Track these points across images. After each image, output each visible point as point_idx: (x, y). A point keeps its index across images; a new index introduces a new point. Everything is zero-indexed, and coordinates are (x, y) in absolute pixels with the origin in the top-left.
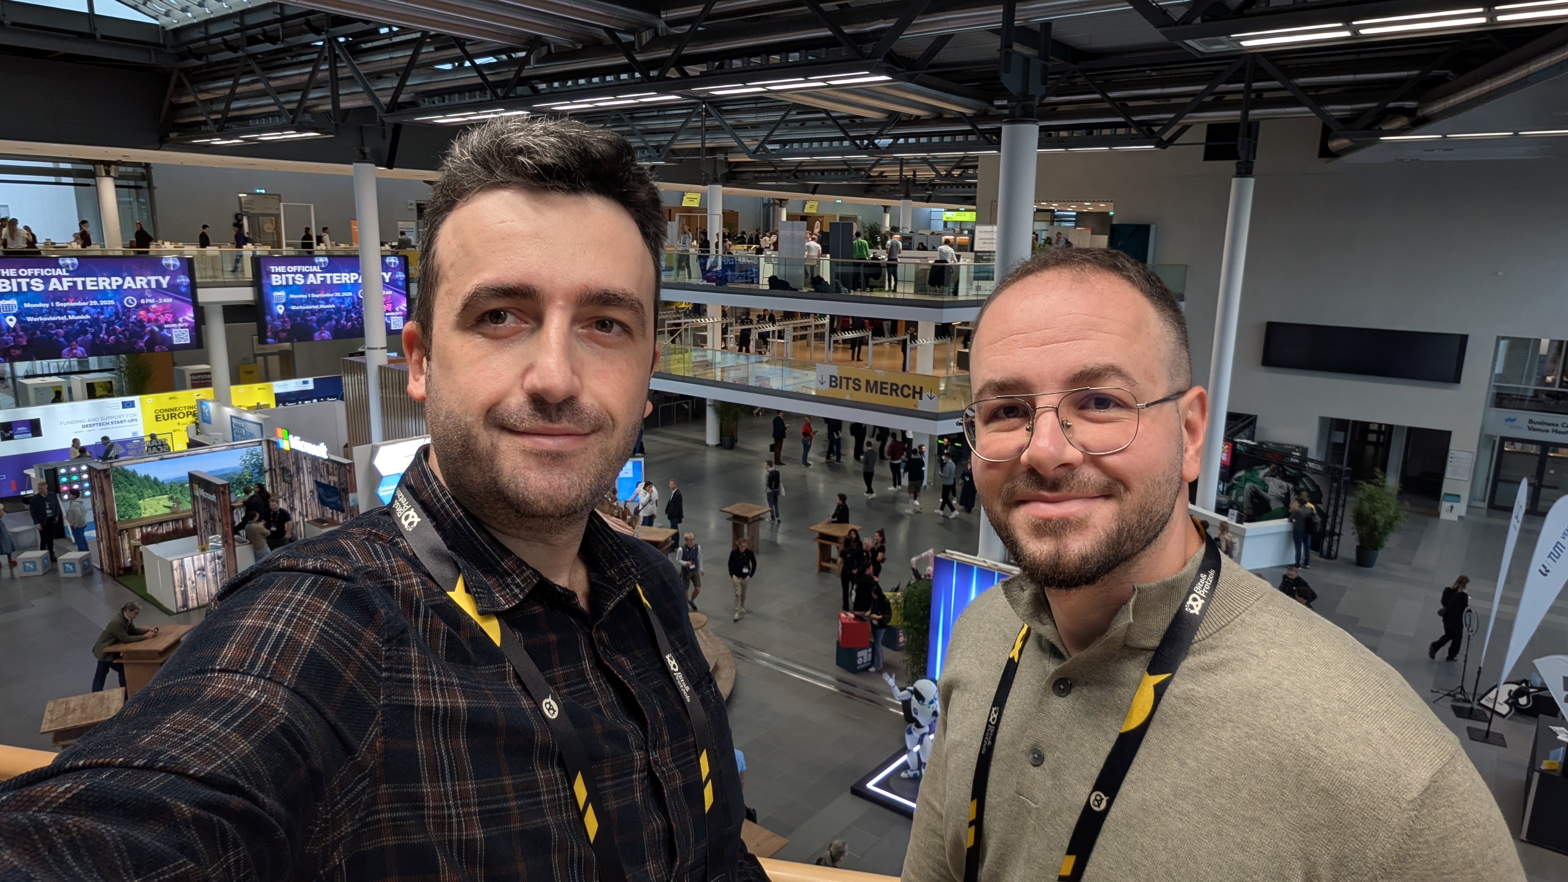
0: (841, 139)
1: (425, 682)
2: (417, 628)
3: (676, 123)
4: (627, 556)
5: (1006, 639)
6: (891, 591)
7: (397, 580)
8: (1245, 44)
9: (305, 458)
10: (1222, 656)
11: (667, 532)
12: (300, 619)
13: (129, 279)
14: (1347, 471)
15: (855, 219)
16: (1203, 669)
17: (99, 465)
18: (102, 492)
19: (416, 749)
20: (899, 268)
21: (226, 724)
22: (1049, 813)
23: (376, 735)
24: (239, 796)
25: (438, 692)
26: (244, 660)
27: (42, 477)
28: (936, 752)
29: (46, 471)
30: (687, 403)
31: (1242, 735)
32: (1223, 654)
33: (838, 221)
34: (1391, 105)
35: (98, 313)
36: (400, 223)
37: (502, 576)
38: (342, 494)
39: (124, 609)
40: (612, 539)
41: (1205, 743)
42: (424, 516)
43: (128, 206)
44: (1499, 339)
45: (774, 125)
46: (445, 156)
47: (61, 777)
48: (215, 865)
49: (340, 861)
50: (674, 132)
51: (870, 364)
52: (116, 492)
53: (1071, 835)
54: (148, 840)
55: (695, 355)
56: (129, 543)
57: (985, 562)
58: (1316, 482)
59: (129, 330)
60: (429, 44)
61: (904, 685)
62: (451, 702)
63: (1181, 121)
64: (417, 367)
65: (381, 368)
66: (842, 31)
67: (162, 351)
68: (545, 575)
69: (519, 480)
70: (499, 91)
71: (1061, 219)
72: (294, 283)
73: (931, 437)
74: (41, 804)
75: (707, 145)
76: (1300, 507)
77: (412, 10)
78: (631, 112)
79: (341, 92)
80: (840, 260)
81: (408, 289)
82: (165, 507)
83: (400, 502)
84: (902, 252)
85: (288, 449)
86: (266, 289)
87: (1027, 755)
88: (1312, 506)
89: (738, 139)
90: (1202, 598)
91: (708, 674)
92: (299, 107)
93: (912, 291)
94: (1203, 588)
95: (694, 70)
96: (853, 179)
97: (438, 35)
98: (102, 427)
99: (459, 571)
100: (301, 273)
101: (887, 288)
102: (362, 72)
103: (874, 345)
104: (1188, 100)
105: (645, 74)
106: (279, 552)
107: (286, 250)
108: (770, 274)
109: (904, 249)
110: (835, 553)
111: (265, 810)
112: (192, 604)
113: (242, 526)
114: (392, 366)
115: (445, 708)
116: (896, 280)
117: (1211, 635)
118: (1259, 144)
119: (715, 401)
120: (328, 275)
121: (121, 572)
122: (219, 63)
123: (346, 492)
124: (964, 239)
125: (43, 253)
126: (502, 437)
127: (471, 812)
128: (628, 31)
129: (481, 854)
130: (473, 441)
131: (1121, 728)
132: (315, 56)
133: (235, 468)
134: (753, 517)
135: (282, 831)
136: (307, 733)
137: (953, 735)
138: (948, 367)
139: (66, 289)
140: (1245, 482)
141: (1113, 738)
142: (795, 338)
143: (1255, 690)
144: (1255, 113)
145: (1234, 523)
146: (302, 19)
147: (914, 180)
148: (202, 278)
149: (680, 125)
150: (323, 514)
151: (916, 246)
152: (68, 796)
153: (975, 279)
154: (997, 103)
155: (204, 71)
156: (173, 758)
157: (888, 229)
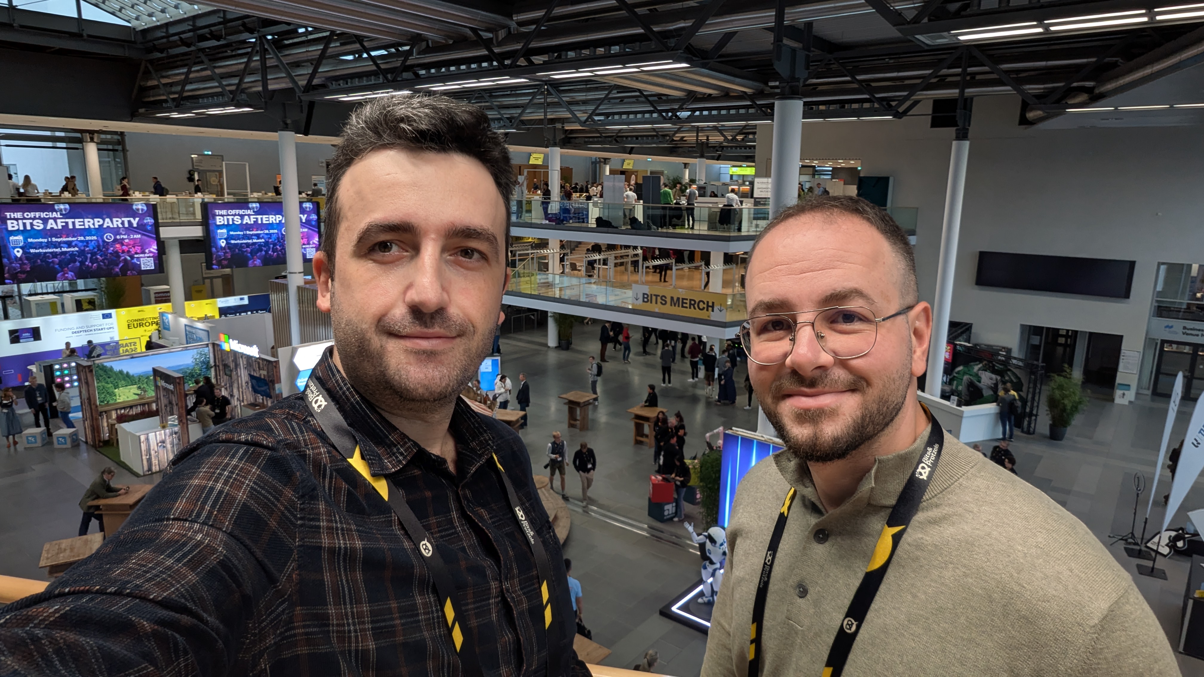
0: (651, 112)
1: (330, 528)
2: (324, 486)
3: (525, 100)
4: (485, 431)
5: (778, 499)
6: (690, 459)
7: (309, 450)
8: (962, 38)
9: (242, 357)
10: (945, 512)
11: (518, 414)
12: (235, 479)
13: (107, 220)
14: (1042, 367)
15: (662, 173)
16: (930, 522)
17: (85, 363)
18: (87, 383)
19: (323, 580)
20: (695, 211)
21: (179, 560)
22: (812, 634)
23: (293, 569)
24: (188, 616)
25: (340, 536)
26: (192, 511)
27: (41, 371)
28: (724, 584)
29: (44, 366)
30: (533, 315)
31: (961, 574)
32: (946, 510)
33: (649, 174)
34: (1075, 84)
35: (84, 246)
36: (313, 177)
37: (389, 447)
38: (271, 384)
39: (103, 473)
40: (474, 418)
41: (932, 580)
42: (330, 400)
43: (108, 164)
44: (1160, 264)
45: (599, 102)
46: (345, 124)
47: (51, 601)
48: (169, 669)
49: (265, 666)
50: (524, 107)
51: (674, 284)
52: (98, 383)
53: (829, 651)
54: (118, 649)
55: (540, 278)
56: (107, 422)
57: (762, 437)
58: (1019, 375)
59: (107, 259)
60: (336, 40)
61: (700, 531)
62: (350, 544)
63: (912, 98)
64: (324, 286)
65: (299, 288)
66: (652, 29)
67: (133, 275)
68: (422, 446)
69: (402, 373)
70: (389, 76)
71: (821, 173)
72: (233, 223)
73: (721, 341)
74: (36, 622)
75: (549, 117)
76: (1005, 394)
77: (323, 15)
78: (490, 92)
79: (269, 77)
80: (651, 205)
81: (319, 227)
82: (135, 394)
83: (311, 390)
84: (699, 198)
85: (229, 350)
86: (212, 228)
87: (795, 589)
88: (1015, 394)
89: (572, 112)
90: (929, 466)
91: (548, 522)
92: (237, 89)
93: (706, 228)
94: (929, 458)
95: (538, 60)
96: (661, 142)
97: (343, 34)
98: (87, 333)
99: (356, 443)
100: (239, 215)
101: (687, 226)
102: (285, 62)
103: (677, 269)
104: (918, 81)
105: (501, 63)
106: (219, 428)
107: (227, 198)
108: (597, 216)
109: (699, 196)
110: (647, 429)
111: (207, 626)
112: (155, 468)
113: (193, 409)
114: (308, 286)
115: (346, 548)
116: (693, 220)
117: (936, 495)
118: (972, 115)
119: (555, 313)
120: (259, 217)
121: (101, 444)
122: (177, 56)
123: (273, 382)
124: (746, 188)
125: (43, 201)
126: (389, 340)
127: (365, 629)
128: (488, 30)
129: (373, 661)
130: (367, 343)
131: (867, 568)
132: (249, 50)
133: (188, 364)
134: (584, 402)
135: (220, 642)
136: (240, 567)
137: (738, 572)
138: (734, 287)
139: (60, 227)
140: (963, 375)
141: (861, 576)
142: (616, 265)
143: (970, 539)
144: (969, 91)
145: (955, 407)
146: (240, 22)
147: (707, 144)
148: (163, 219)
149: (527, 101)
150: (256, 400)
151: (709, 193)
152: (57, 615)
153: (755, 219)
154: (771, 84)
155: (165, 61)
156: (137, 586)
157: (687, 181)
